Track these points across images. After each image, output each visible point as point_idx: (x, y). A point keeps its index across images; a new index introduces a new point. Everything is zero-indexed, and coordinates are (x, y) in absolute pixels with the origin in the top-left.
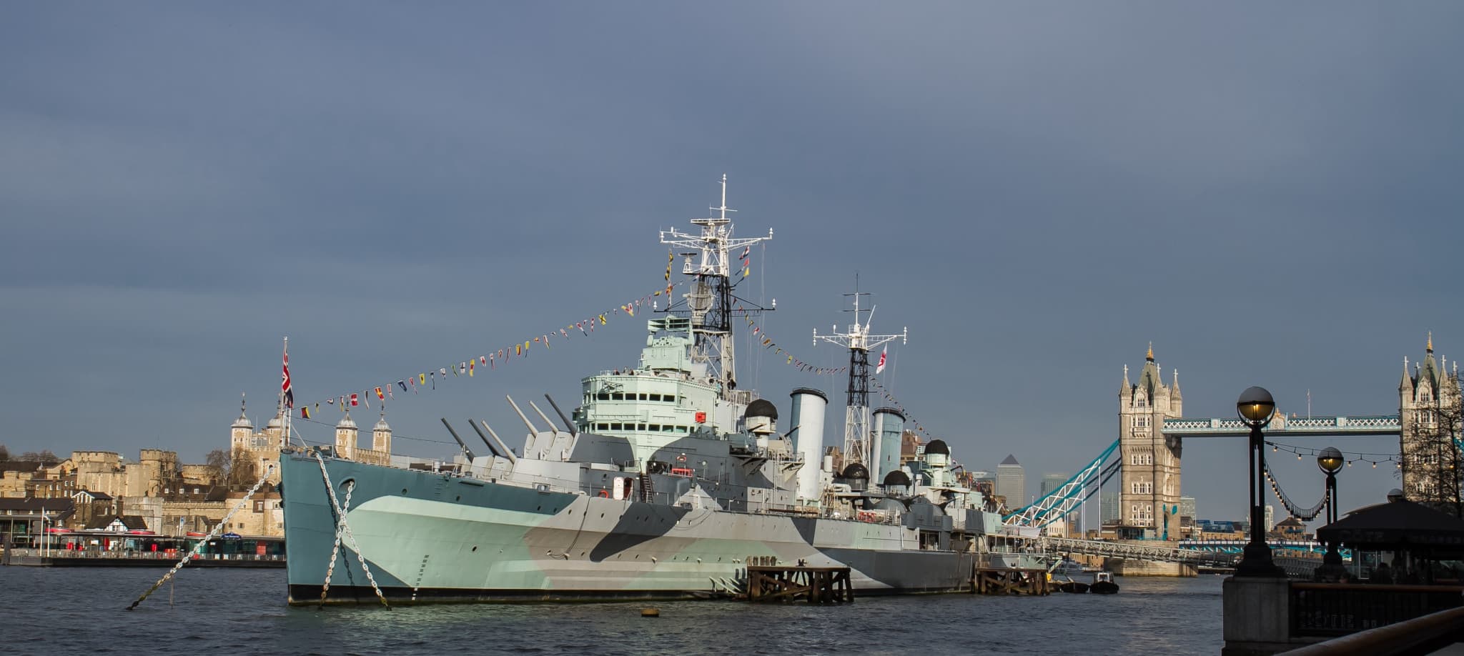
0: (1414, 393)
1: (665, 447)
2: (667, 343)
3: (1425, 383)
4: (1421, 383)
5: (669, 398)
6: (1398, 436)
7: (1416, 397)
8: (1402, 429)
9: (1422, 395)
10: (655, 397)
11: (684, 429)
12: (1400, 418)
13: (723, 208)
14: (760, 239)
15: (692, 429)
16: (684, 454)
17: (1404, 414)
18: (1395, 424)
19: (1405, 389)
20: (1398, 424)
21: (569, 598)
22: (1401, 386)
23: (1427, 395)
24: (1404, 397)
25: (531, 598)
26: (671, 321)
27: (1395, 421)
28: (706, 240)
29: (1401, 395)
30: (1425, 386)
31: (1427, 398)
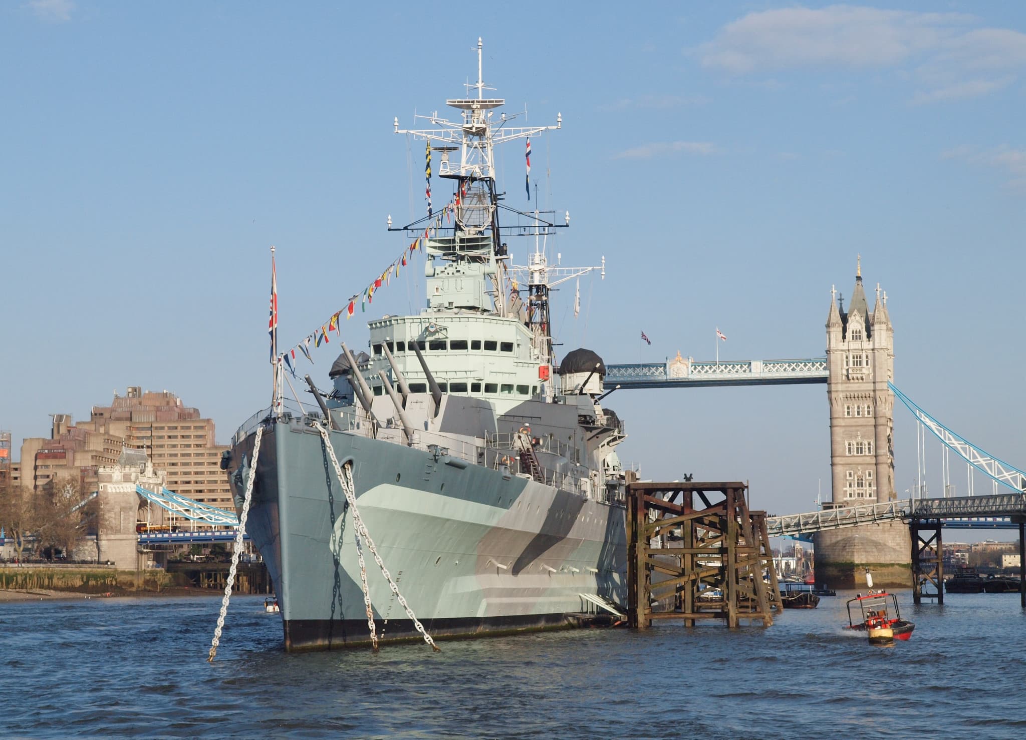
0: (844, 330)
1: (505, 416)
2: (458, 271)
3: (858, 318)
4: (853, 318)
5: (507, 347)
6: (825, 385)
7: (847, 334)
8: (830, 375)
9: (853, 332)
10: (491, 346)
11: (523, 389)
12: (828, 361)
13: (480, 85)
14: (543, 128)
15: (535, 388)
16: (527, 425)
17: (833, 357)
18: (821, 368)
19: (834, 325)
20: (825, 369)
21: (504, 629)
22: (829, 321)
23: (860, 332)
24: (832, 335)
25: (462, 631)
26: (462, 241)
27: (821, 365)
28: (471, 128)
29: (829, 332)
30: (857, 322)
31: (860, 336)
